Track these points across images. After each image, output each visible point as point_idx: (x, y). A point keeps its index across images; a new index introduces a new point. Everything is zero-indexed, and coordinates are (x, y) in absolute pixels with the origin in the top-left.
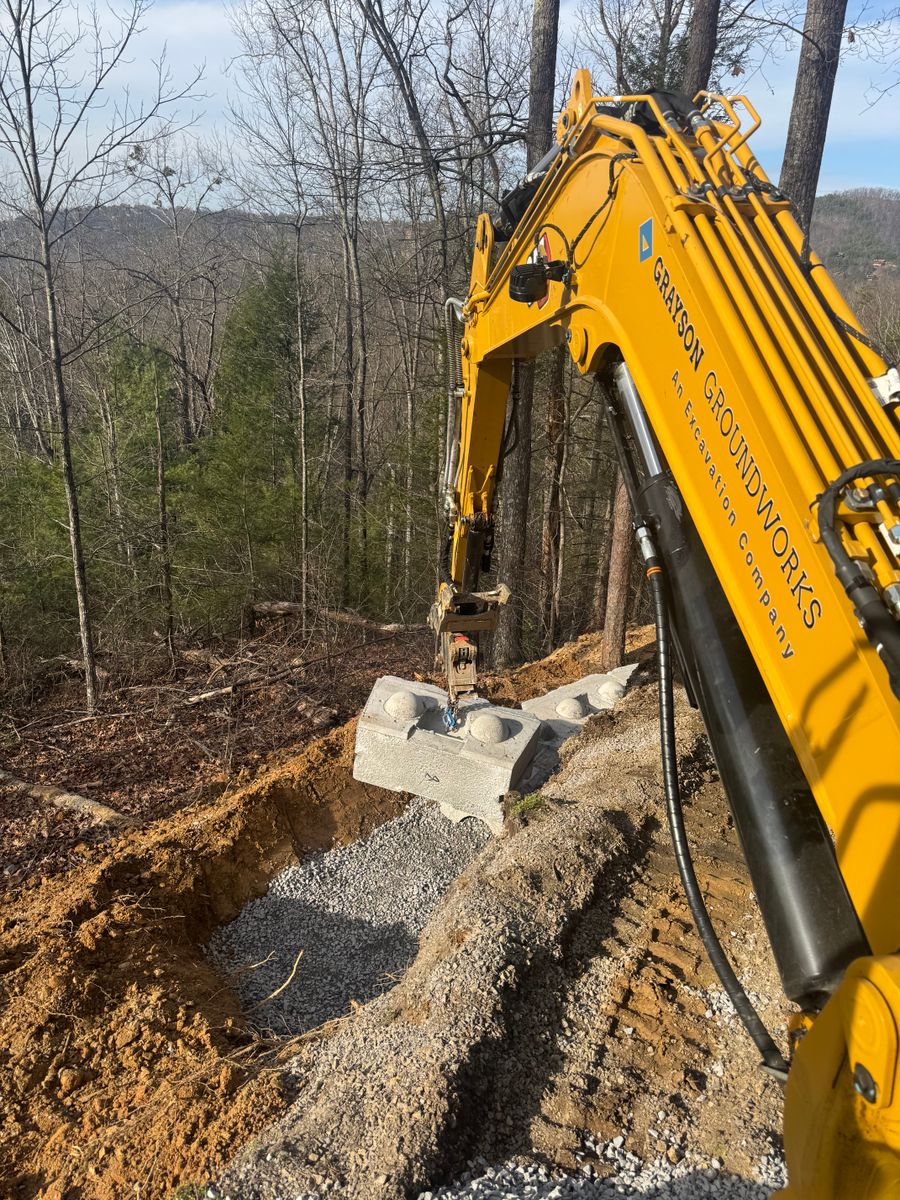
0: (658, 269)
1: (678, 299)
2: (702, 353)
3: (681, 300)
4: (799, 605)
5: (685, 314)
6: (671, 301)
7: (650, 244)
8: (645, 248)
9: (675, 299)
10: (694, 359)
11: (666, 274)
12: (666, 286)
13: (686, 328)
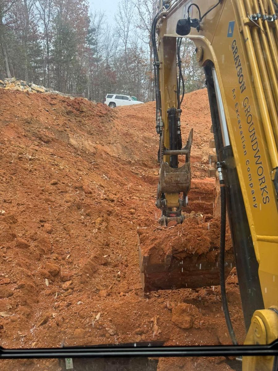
0: (234, 44)
1: (239, 61)
2: (245, 88)
3: (240, 62)
4: (262, 194)
5: (241, 69)
6: (237, 60)
7: (232, 31)
8: (230, 32)
9: (238, 61)
10: (242, 88)
11: (237, 48)
12: (236, 53)
13: (241, 74)
